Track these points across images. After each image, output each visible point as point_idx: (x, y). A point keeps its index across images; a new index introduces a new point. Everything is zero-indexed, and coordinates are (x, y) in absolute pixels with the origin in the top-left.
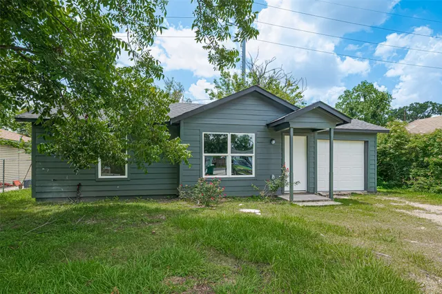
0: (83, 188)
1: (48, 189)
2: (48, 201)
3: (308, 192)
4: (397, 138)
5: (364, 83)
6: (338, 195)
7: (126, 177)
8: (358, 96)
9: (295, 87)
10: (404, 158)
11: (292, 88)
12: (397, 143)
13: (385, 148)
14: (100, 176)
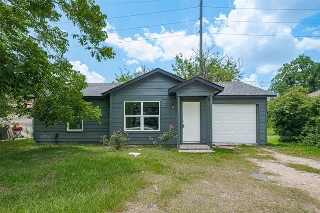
0: (59, 137)
1: (41, 137)
2: (42, 143)
3: (201, 143)
4: (292, 101)
5: (301, 57)
6: (228, 146)
7: (82, 130)
8: (296, 67)
9: (234, 65)
10: (298, 118)
11: (232, 66)
12: (292, 104)
13: (283, 109)
14: (68, 130)
